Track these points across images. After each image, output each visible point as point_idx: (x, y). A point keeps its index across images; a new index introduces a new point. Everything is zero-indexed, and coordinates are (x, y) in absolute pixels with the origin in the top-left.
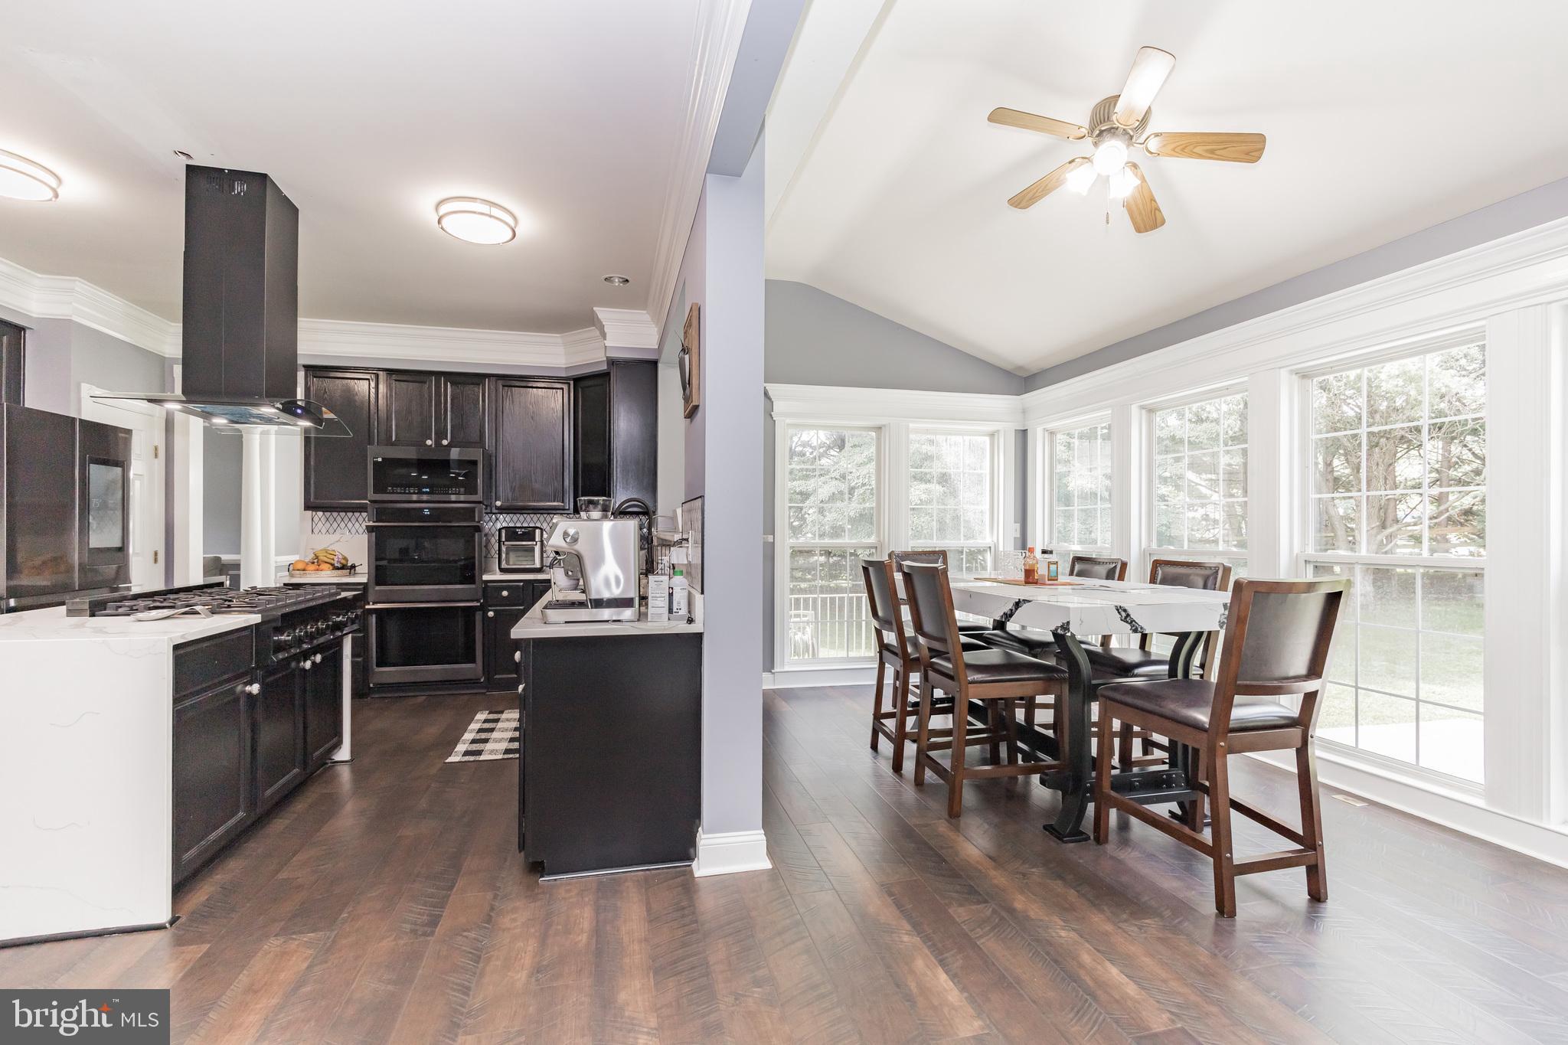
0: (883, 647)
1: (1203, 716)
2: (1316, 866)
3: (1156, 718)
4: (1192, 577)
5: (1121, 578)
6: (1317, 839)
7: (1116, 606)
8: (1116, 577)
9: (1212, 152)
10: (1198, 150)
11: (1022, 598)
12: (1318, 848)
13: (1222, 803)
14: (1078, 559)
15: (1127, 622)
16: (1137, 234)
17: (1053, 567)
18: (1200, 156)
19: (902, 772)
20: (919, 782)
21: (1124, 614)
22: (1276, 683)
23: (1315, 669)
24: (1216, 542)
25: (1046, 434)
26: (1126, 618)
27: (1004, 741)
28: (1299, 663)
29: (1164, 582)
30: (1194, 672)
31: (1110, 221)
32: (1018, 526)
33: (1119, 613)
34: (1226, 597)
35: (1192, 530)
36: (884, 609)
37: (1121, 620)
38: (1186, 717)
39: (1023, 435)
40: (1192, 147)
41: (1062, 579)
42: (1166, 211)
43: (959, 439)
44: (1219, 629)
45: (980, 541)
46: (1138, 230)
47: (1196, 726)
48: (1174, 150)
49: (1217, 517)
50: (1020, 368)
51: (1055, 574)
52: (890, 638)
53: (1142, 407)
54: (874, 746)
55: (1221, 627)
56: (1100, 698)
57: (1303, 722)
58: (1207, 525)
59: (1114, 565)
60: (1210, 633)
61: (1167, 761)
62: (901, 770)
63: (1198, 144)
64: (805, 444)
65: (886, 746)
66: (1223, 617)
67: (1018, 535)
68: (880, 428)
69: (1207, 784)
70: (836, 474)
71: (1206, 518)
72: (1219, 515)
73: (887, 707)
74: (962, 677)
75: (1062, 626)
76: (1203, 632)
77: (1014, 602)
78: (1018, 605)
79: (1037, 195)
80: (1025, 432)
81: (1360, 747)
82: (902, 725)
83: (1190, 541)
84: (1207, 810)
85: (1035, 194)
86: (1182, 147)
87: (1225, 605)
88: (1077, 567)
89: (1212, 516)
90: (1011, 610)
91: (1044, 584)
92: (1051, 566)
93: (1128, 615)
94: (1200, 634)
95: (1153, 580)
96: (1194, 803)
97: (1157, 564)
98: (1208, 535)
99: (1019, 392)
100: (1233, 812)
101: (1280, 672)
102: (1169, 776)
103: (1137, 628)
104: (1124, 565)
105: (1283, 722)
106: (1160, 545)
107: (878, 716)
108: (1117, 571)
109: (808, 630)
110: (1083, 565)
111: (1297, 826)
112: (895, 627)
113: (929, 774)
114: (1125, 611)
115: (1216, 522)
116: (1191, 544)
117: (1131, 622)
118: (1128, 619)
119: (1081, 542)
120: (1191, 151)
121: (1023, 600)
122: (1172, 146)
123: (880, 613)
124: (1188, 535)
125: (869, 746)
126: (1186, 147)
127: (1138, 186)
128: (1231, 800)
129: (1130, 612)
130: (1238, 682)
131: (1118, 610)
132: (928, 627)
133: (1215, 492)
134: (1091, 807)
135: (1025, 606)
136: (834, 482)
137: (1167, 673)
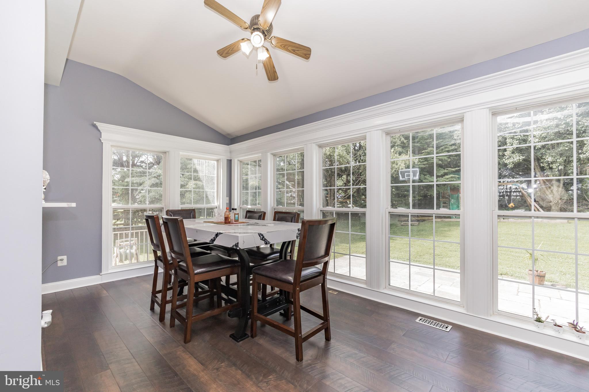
0: (157, 258)
1: (291, 279)
2: (327, 328)
3: (274, 281)
4: (287, 218)
5: (264, 219)
6: (328, 317)
7: (259, 234)
8: (262, 219)
9: (294, 51)
10: (290, 48)
11: (219, 232)
12: (328, 321)
13: (298, 307)
14: (248, 212)
15: (263, 240)
16: (269, 81)
17: (237, 216)
18: (290, 51)
19: (165, 321)
20: (172, 325)
21: (262, 237)
22: (315, 261)
23: (327, 253)
24: (294, 204)
25: (239, 162)
26: (263, 238)
27: (215, 295)
28: (322, 252)
29: (278, 220)
30: (288, 255)
31: (257, 68)
32: (228, 198)
33: (260, 236)
34: (299, 225)
35: (288, 200)
36: (156, 240)
37: (261, 239)
38: (285, 279)
39: (230, 162)
40: (287, 46)
41: (240, 220)
42: (279, 74)
43: (204, 161)
44: (296, 239)
45: (213, 205)
46: (269, 79)
47: (288, 282)
48: (281, 46)
49: (294, 196)
50: (229, 134)
51: (237, 219)
52: (159, 253)
53: (272, 154)
54: (152, 309)
55: (297, 238)
56: (253, 274)
57: (323, 273)
58: (292, 198)
59: (261, 214)
60: (293, 241)
61: (279, 292)
62: (164, 320)
63: (290, 46)
64: (142, 162)
65: (157, 308)
66: (298, 234)
67: (228, 202)
68: (166, 153)
69: (292, 300)
70: (155, 175)
71: (291, 196)
72: (295, 195)
73: (159, 287)
74: (191, 272)
75: (235, 245)
76: (290, 241)
77: (215, 234)
78: (217, 235)
79: (229, 52)
80: (231, 160)
81: (335, 272)
82: (164, 297)
83: (287, 204)
84: (293, 310)
85: (228, 51)
86: (284, 45)
87: (298, 230)
88: (248, 215)
89: (293, 195)
90: (214, 238)
91: (233, 223)
92: (236, 215)
93: (263, 237)
94: (289, 242)
95: (274, 220)
96: (288, 309)
97: (276, 213)
98: (292, 202)
99: (228, 144)
100: (302, 311)
101: (316, 256)
102: (279, 299)
103: (267, 242)
104: (265, 213)
105: (318, 274)
106: (277, 206)
107: (154, 292)
108: (262, 216)
109: (134, 247)
110: (250, 214)
111: (321, 313)
112: (160, 249)
113: (177, 322)
114: (262, 235)
115: (294, 197)
116: (287, 205)
117: (265, 240)
118: (263, 239)
119: (251, 205)
120: (287, 48)
121: (219, 233)
122: (281, 44)
123: (155, 242)
124: (286, 202)
125: (150, 309)
126: (285, 46)
127: (268, 58)
128: (301, 306)
129: (264, 235)
130: (304, 262)
131: (259, 235)
132: (176, 248)
133: (294, 188)
134: (250, 321)
135: (220, 236)
136: (153, 179)
137: (279, 256)
